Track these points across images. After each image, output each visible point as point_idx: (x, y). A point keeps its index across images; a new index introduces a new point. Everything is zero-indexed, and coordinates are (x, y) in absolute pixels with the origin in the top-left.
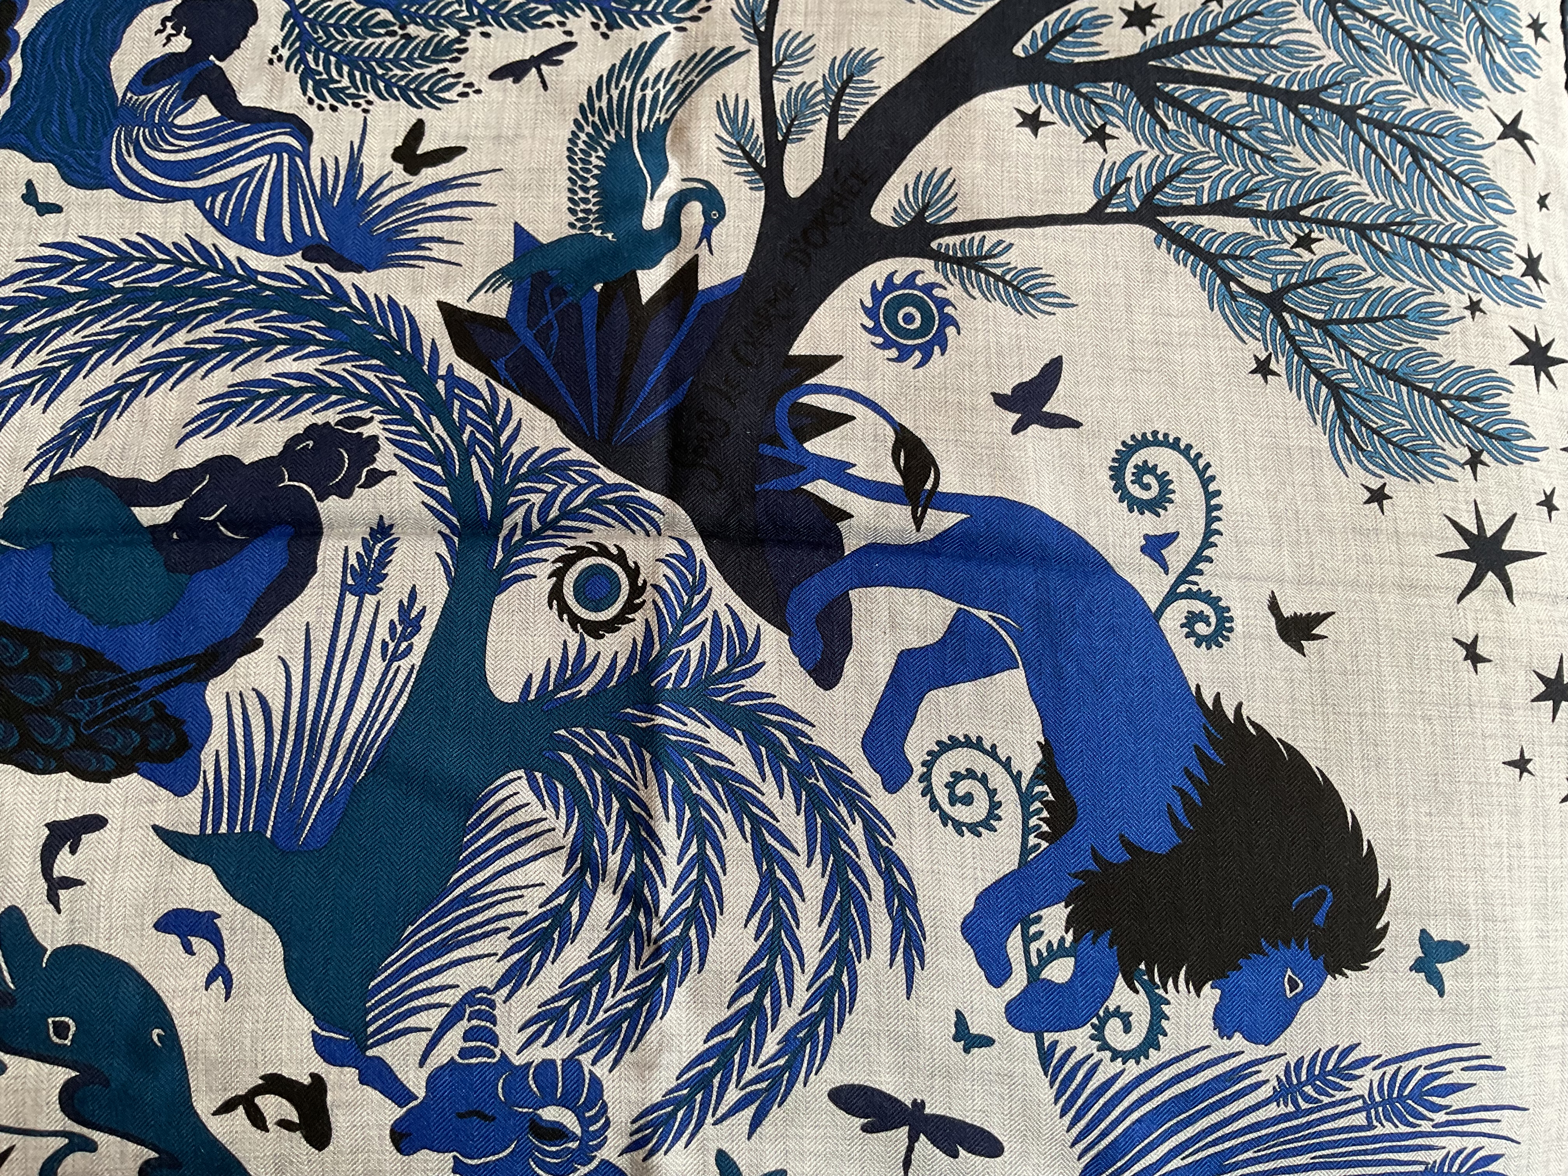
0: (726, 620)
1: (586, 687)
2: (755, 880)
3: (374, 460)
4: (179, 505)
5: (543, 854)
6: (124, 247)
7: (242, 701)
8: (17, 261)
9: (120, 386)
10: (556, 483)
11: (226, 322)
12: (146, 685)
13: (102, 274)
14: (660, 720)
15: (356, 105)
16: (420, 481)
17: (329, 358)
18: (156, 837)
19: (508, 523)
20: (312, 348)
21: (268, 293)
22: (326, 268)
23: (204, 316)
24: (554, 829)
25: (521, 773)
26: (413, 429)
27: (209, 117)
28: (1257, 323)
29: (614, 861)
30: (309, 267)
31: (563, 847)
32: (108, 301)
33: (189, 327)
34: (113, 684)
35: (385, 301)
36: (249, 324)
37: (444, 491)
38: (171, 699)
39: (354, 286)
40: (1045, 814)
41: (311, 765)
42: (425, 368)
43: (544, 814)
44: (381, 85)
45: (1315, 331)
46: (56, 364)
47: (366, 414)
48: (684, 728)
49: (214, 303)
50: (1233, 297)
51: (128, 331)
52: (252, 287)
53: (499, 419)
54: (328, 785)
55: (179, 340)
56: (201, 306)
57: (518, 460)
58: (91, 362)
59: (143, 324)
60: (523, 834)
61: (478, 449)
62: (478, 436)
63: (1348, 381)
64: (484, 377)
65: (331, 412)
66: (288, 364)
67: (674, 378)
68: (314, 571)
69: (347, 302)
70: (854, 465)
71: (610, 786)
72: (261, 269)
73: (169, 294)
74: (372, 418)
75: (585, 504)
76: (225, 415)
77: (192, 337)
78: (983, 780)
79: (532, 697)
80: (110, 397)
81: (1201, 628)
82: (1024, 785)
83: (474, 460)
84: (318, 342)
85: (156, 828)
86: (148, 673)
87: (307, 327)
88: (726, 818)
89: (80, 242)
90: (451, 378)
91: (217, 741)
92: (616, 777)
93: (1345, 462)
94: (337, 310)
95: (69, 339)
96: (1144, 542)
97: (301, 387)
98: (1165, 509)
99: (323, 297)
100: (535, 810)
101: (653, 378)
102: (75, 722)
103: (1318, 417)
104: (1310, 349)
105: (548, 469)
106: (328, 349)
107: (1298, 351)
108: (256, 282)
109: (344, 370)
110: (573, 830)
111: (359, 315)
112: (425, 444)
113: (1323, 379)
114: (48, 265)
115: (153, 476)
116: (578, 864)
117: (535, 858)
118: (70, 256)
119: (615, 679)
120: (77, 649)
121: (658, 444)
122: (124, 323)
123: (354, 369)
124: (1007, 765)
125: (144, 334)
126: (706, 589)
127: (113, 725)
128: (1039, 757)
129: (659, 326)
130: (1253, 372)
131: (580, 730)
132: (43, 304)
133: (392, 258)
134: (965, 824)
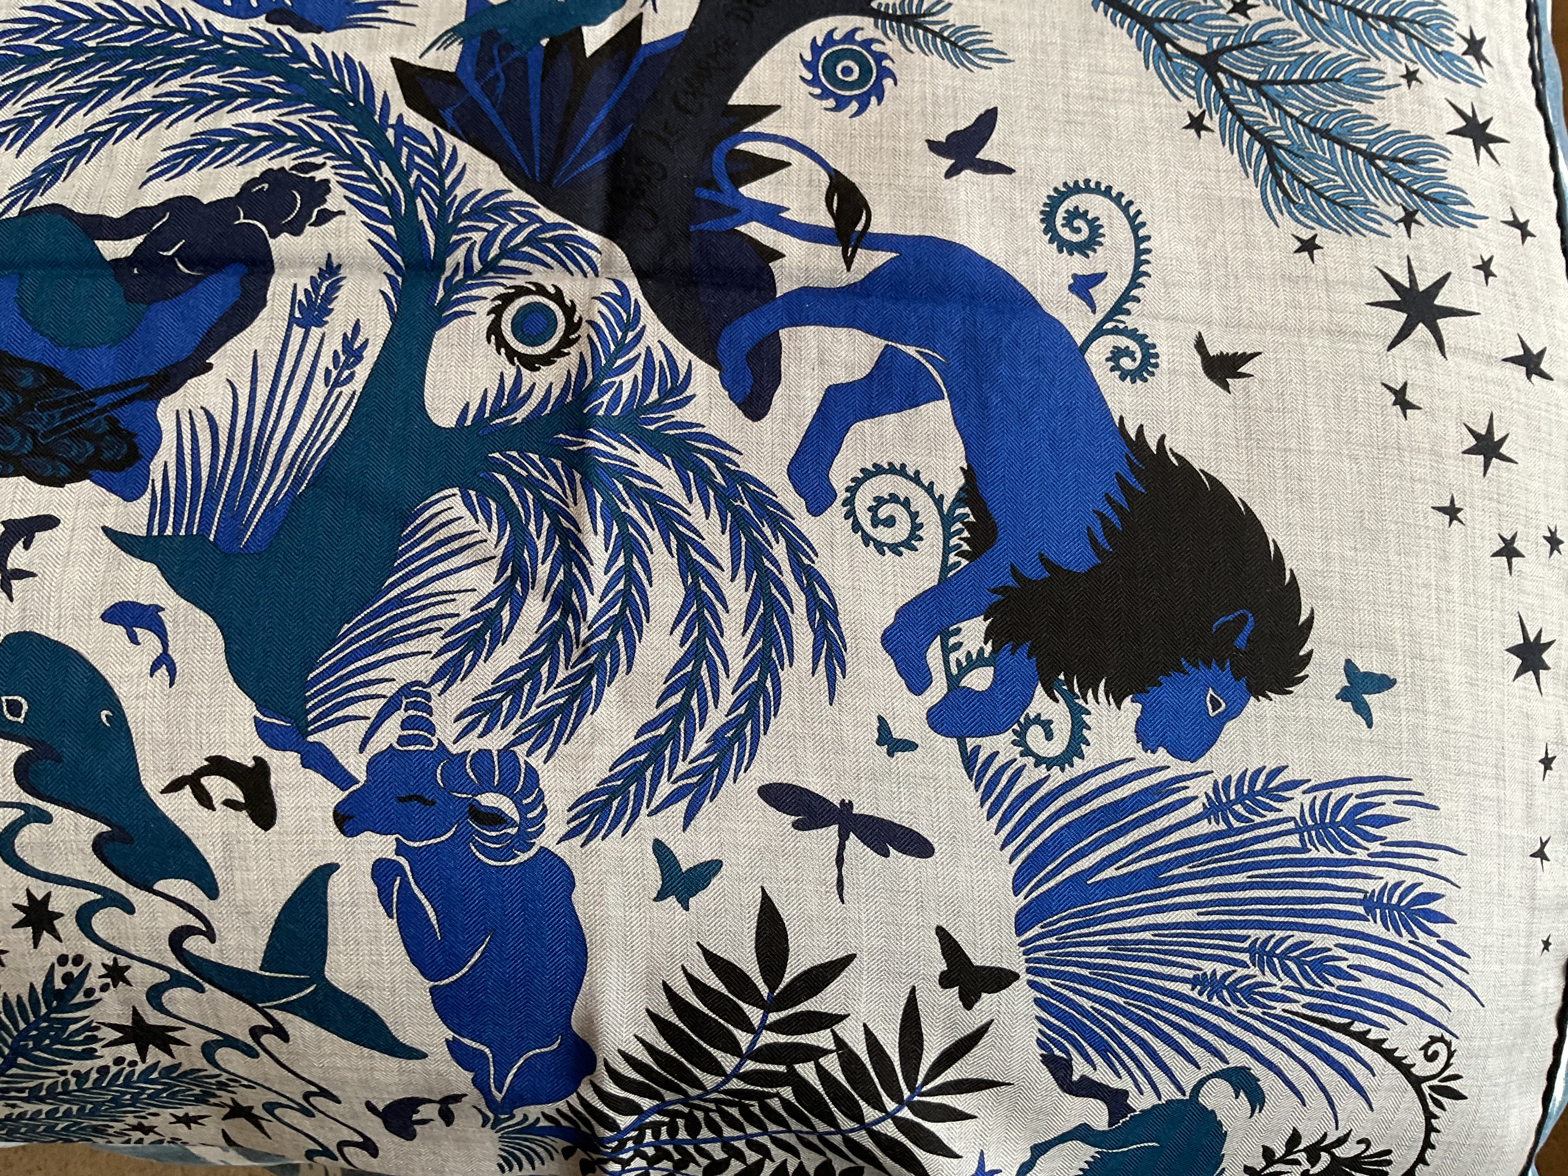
0: (659, 356)
1: (521, 415)
2: (680, 592)
3: (325, 201)
4: (140, 239)
5: (476, 563)
6: (98, 10)
7: (191, 418)
9: (90, 135)
10: (496, 222)
11: (192, 77)
12: (101, 401)
13: (76, 34)
14: (591, 444)
16: (368, 220)
17: (286, 110)
18: (105, 537)
19: (450, 262)
20: (271, 101)
21: (231, 51)
22: (288, 30)
23: (170, 72)
24: (486, 541)
25: (456, 490)
26: (363, 174)
28: (1192, 83)
29: (543, 571)
30: (272, 28)
31: (494, 557)
32: (82, 59)
33: (157, 82)
34: (70, 400)
35: (341, 57)
36: (213, 79)
37: (390, 229)
38: (125, 415)
39: (313, 45)
40: (966, 534)
41: (254, 478)
42: (376, 118)
43: (477, 527)
45: (1249, 91)
46: (30, 115)
47: (319, 160)
48: (614, 452)
49: (181, 61)
50: (1169, 57)
51: (100, 85)
52: (217, 46)
53: (444, 164)
54: (269, 496)
55: (147, 93)
56: (169, 63)
57: (461, 201)
58: (63, 113)
59: (114, 79)
60: (455, 545)
61: (423, 192)
62: (425, 179)
63: (1281, 137)
64: (431, 125)
65: (286, 158)
66: (248, 116)
67: (614, 125)
68: (264, 305)
69: (305, 58)
70: (788, 209)
71: (540, 502)
72: (226, 30)
73: (139, 53)
74: (324, 164)
75: (525, 242)
76: (186, 161)
77: (158, 91)
78: (906, 503)
79: (468, 423)
80: (80, 144)
81: (1126, 363)
82: (946, 507)
83: (419, 201)
84: (277, 96)
85: (105, 530)
86: (104, 391)
87: (267, 82)
88: (654, 535)
89: (57, 5)
90: (401, 127)
91: (166, 453)
92: (548, 496)
93: (1276, 214)
94: (296, 66)
95: (43, 92)
96: (1072, 281)
97: (259, 137)
98: (1095, 251)
99: (283, 55)
100: (469, 523)
101: (593, 125)
102: (34, 433)
103: (1250, 171)
104: (1243, 107)
105: (489, 209)
106: (287, 101)
107: (1231, 107)
108: (221, 42)
109: (301, 120)
110: (504, 541)
111: (316, 70)
112: (373, 187)
113: (1256, 135)
114: (26, 26)
115: (116, 212)
116: (508, 573)
117: (468, 566)
118: (48, 18)
119: (549, 408)
120: (38, 367)
121: (598, 188)
122: (96, 78)
123: (309, 120)
124: (929, 489)
125: (114, 88)
126: (640, 326)
127: (70, 436)
128: (962, 481)
129: (602, 77)
130: (1187, 127)
131: (515, 454)
132: (21, 61)
133: (350, 20)
134: (886, 545)
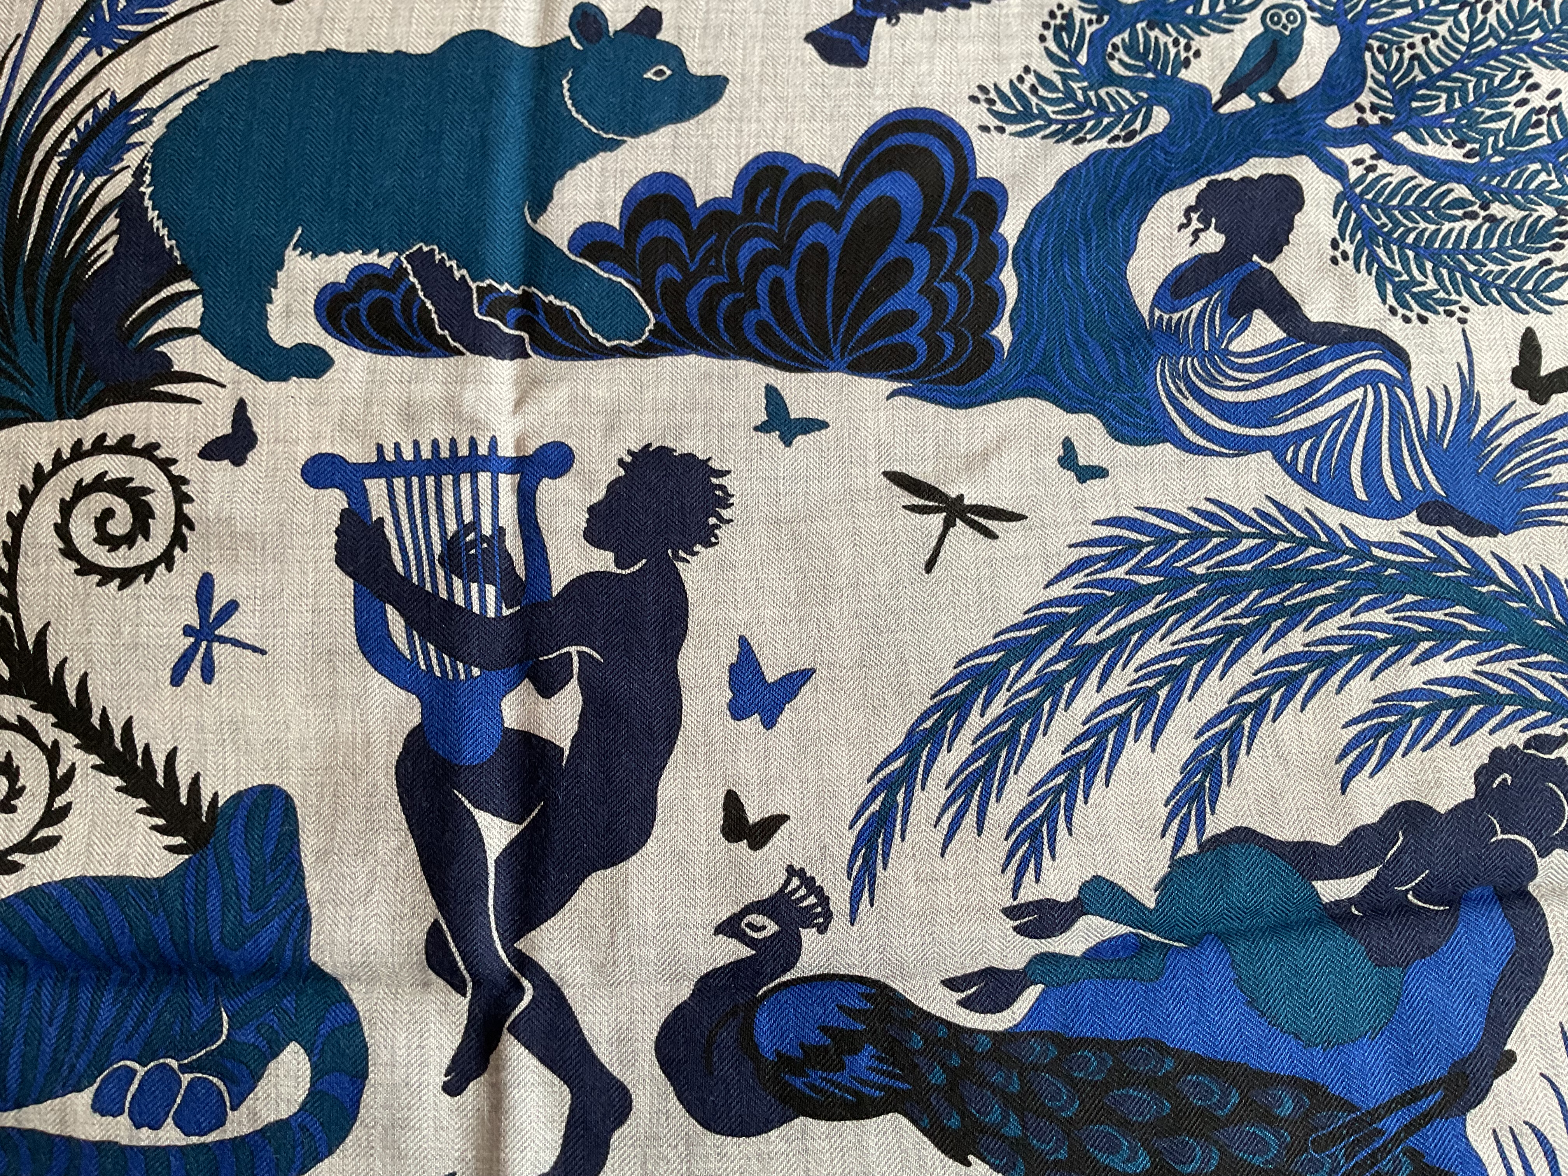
4: (1371, 875)
6: (1195, 518)
7: (1515, 1141)
8: (1071, 546)
9: (1236, 709)
12: (1390, 1126)
13: (1176, 557)
15: (1450, 314)
17: (1486, 655)
20: (1464, 644)
21: (1390, 571)
22: (1450, 532)
23: (1321, 608)
27: (1272, 339)
32: (1192, 594)
33: (1306, 623)
34: (1348, 1128)
35: (1540, 574)
36: (1379, 615)
38: (1428, 1145)
39: (1494, 554)
44: (1476, 285)
46: (1151, 683)
49: (1329, 590)
51: (1228, 633)
52: (1368, 564)
55: (1296, 641)
56: (1313, 595)
58: (1192, 679)
59: (1245, 621)
65: (1511, 729)
66: (1440, 667)
69: (1493, 579)
72: (1372, 539)
76: (1381, 742)
77: (1311, 637)
80: (1228, 724)
84: (1471, 635)
86: (1387, 1109)
87: (1452, 615)
89: (1139, 515)
94: (1484, 590)
95: (1154, 647)
97: (1462, 697)
99: (1460, 573)
106: (1482, 643)
108: (1373, 558)
109: (1511, 670)
111: (1512, 595)
114: (1108, 550)
118: (1133, 536)
122: (1217, 622)
123: (1522, 669)
125: (1250, 636)
132: (1112, 602)
133: (1530, 514)
